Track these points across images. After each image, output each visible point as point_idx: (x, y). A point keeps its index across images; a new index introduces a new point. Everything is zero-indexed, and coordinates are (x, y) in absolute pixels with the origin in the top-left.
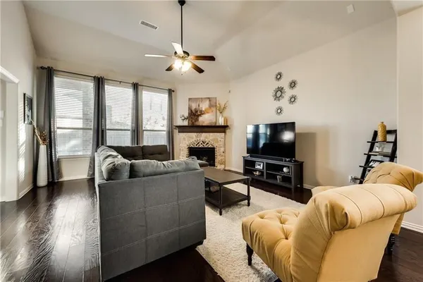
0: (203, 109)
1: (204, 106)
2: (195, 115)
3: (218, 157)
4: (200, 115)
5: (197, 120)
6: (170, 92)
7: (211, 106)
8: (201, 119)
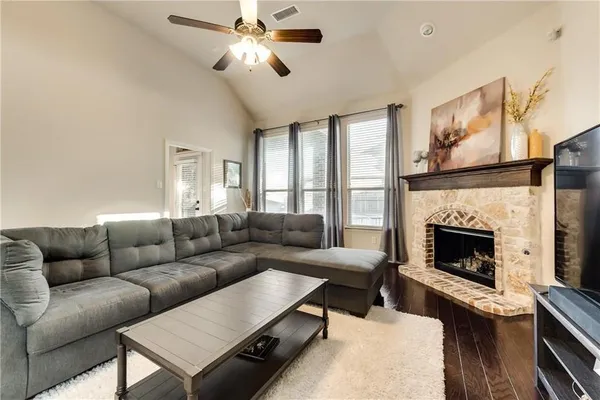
0: (464, 126)
1: (465, 117)
2: (443, 146)
3: (507, 264)
4: (455, 143)
5: (447, 158)
6: (393, 110)
7: (484, 111)
8: (456, 153)
